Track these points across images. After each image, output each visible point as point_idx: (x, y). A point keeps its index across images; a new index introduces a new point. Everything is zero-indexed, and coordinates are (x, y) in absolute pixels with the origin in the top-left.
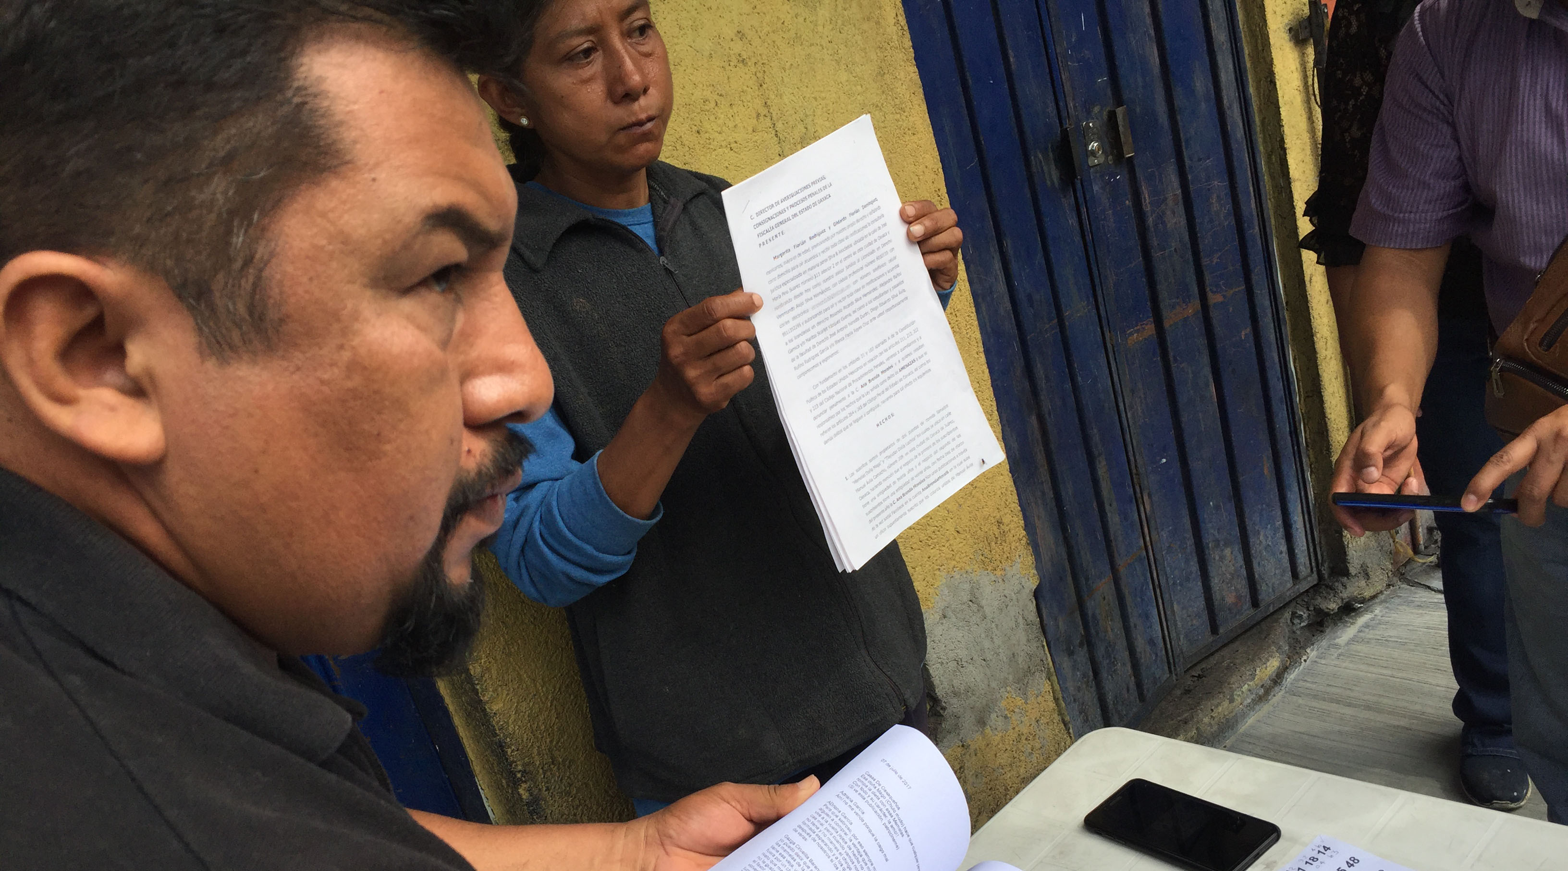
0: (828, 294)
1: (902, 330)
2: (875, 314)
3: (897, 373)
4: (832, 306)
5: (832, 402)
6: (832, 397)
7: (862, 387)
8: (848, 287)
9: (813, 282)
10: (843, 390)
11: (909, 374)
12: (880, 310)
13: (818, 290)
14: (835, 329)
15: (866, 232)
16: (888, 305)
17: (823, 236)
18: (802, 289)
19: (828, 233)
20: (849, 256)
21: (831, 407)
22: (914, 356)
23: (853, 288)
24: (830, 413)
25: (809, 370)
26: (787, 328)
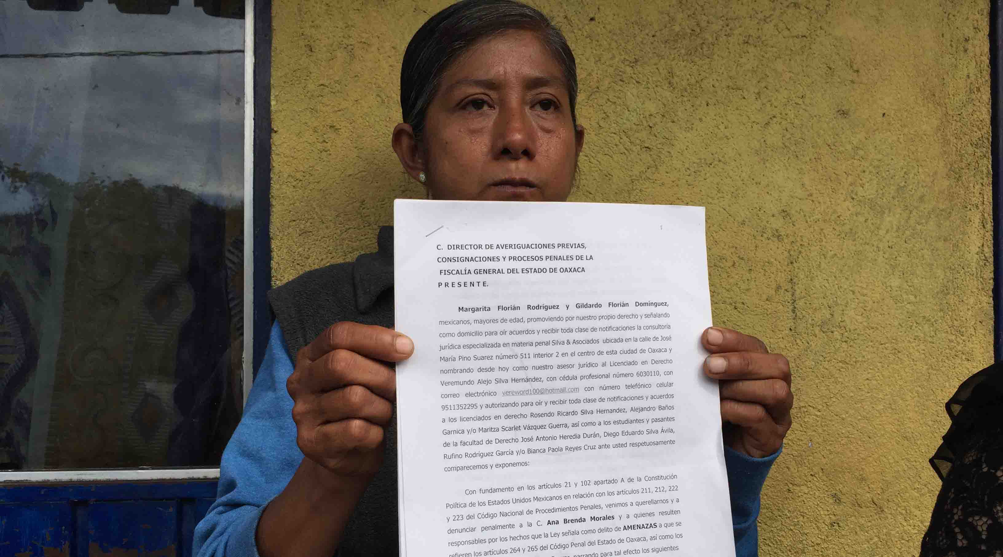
0: (537, 385)
1: (651, 479)
2: (611, 441)
3: (618, 529)
4: (540, 403)
5: (488, 522)
6: (493, 516)
7: (549, 523)
8: (576, 390)
9: (517, 363)
10: (513, 514)
11: (639, 540)
12: (621, 439)
13: (521, 374)
14: (534, 434)
15: (629, 334)
16: (638, 439)
17: (552, 313)
18: (495, 363)
19: (562, 312)
20: (588, 353)
21: (484, 529)
22: (657, 519)
23: (582, 395)
24: (478, 535)
25: (468, 468)
26: (449, 401)
